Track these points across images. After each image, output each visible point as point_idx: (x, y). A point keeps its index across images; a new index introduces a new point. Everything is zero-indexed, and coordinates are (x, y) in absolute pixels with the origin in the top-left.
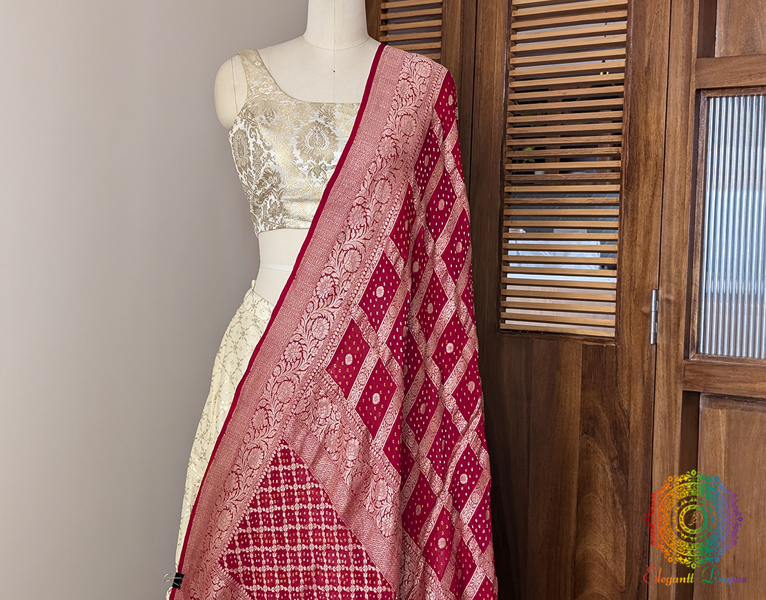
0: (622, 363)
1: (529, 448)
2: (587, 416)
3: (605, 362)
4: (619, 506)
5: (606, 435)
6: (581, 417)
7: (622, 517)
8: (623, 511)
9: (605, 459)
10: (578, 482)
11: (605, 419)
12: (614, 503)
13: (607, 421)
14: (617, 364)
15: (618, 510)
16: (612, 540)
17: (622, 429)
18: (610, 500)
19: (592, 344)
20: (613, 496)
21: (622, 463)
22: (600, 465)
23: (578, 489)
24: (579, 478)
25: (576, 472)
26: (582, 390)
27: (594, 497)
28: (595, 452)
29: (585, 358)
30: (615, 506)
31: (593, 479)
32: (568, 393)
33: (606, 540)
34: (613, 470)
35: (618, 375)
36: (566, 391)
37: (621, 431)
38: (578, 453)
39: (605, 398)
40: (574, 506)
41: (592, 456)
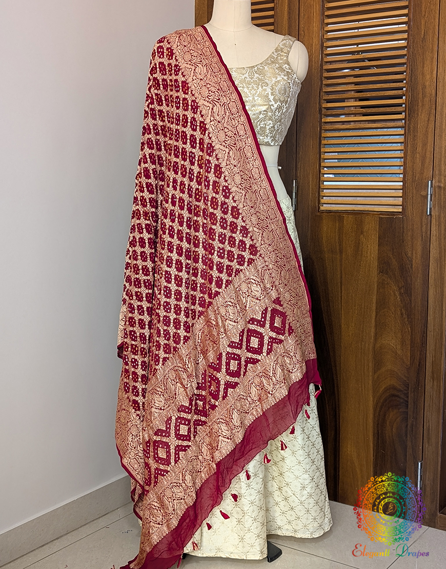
0: (407, 227)
1: (341, 283)
2: (383, 262)
3: (395, 228)
4: (405, 316)
5: (396, 273)
6: (378, 262)
7: (407, 323)
8: (408, 319)
9: (395, 288)
10: (376, 303)
11: (394, 263)
12: (402, 314)
13: (397, 264)
14: (403, 228)
15: (405, 318)
16: (401, 337)
17: (407, 269)
18: (399, 313)
19: (385, 216)
20: (401, 310)
21: (407, 290)
22: (391, 292)
23: (376, 307)
24: (377, 300)
25: (375, 297)
26: (379, 246)
27: (387, 312)
28: (388, 284)
29: (380, 226)
30: (402, 317)
31: (387, 301)
32: (369, 248)
33: (396, 337)
34: (401, 294)
35: (404, 235)
36: (367, 247)
37: (406, 270)
38: (376, 285)
39: (395, 250)
40: (374, 317)
41: (386, 286)
